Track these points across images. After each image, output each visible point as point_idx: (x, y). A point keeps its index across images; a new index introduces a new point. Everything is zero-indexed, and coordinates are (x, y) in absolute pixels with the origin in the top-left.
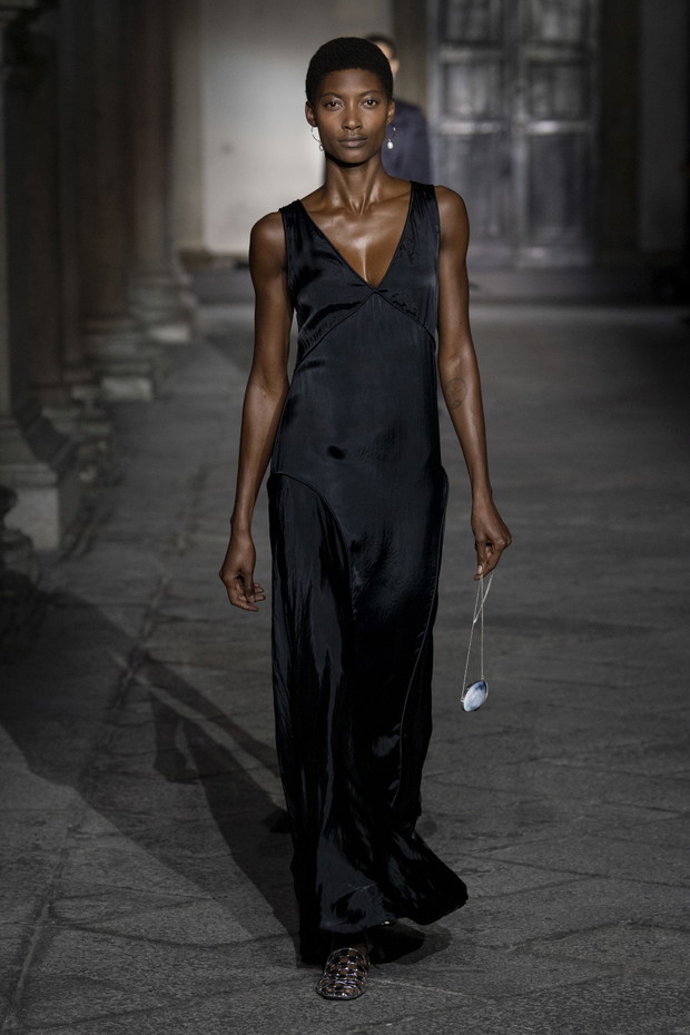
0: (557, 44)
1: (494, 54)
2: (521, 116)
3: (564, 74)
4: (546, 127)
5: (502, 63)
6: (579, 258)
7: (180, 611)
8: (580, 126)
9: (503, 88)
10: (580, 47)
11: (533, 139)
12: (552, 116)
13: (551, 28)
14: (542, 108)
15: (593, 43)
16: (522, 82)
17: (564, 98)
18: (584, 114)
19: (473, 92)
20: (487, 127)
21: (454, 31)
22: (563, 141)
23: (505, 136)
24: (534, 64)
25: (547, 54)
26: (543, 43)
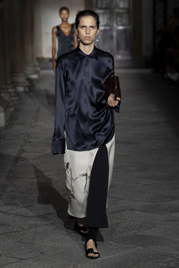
0: (123, 9)
1: (108, 11)
2: (115, 25)
3: (125, 16)
4: (121, 28)
5: (110, 13)
6: (129, 58)
7: (32, 140)
8: (128, 27)
9: (110, 19)
10: (128, 9)
11: (118, 31)
12: (122, 25)
13: (121, 5)
14: (120, 23)
15: (131, 8)
16: (115, 17)
17: (125, 21)
18: (129, 24)
19: (104, 20)
20: (107, 28)
21: (99, 6)
22: (124, 31)
23: (111, 30)
24: (118, 13)
25: (121, 11)
26: (120, 8)
